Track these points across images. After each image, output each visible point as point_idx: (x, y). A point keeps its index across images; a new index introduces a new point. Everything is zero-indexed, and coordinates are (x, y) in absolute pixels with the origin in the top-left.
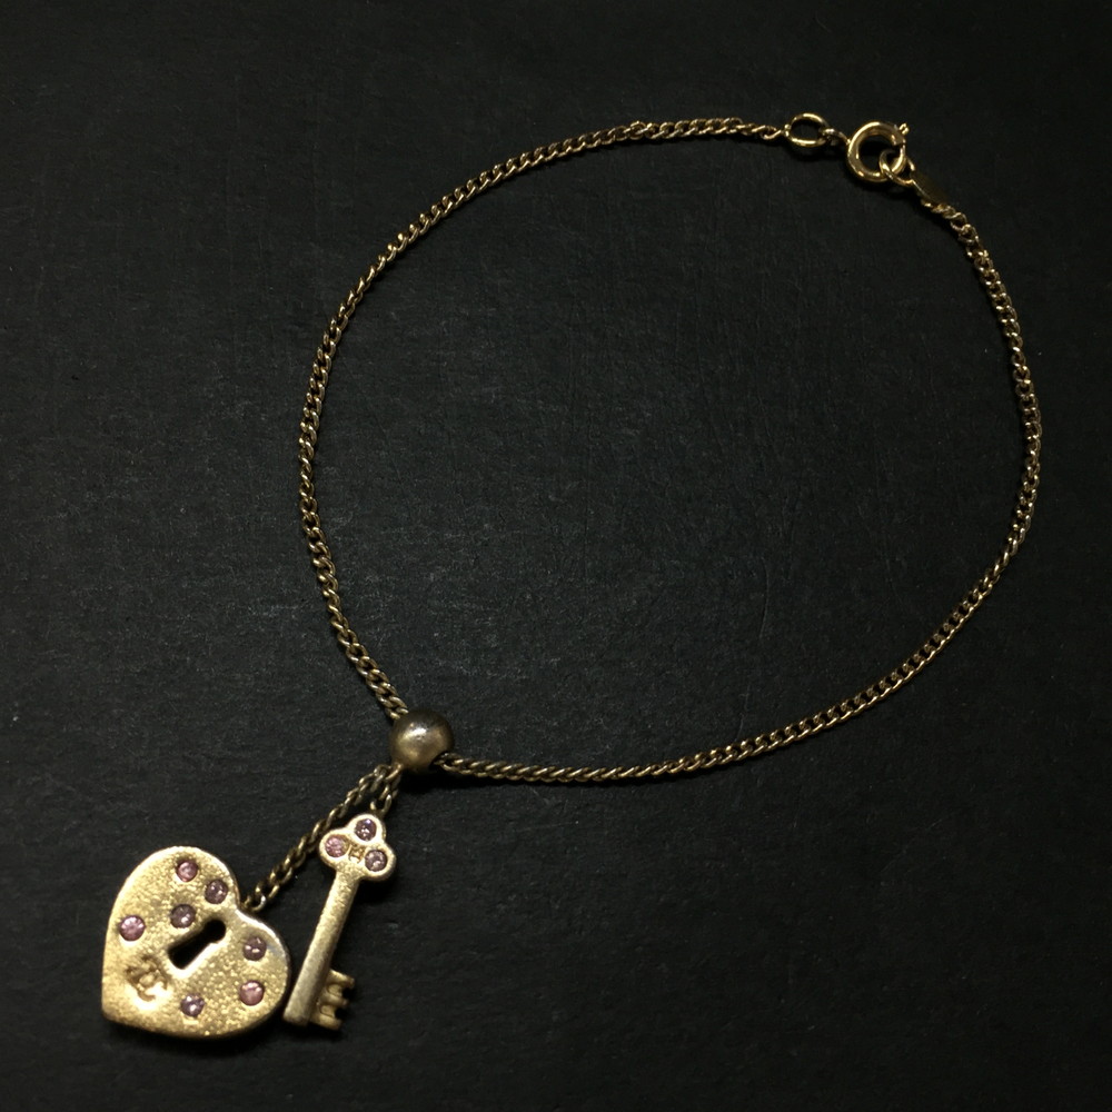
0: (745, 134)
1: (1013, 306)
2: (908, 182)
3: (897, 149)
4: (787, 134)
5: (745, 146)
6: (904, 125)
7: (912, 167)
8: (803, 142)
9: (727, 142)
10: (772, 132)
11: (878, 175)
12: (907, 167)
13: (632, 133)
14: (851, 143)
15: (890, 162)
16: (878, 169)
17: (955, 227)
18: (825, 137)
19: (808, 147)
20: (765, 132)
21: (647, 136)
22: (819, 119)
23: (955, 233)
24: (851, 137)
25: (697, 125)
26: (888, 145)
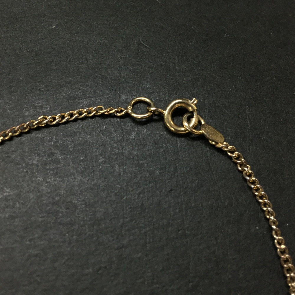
0: (106, 113)
1: (269, 200)
2: (201, 132)
3: (192, 113)
4: (130, 111)
5: (107, 120)
6: (194, 99)
7: (203, 122)
8: (139, 116)
9: (97, 118)
10: (122, 111)
11: (183, 129)
12: (199, 122)
13: (40, 123)
14: (166, 113)
15: (189, 120)
16: (182, 126)
17: (229, 154)
18: (151, 112)
19: (142, 118)
20: (117, 112)
21: (49, 123)
22: (147, 100)
23: (230, 158)
24: (166, 110)
25: (78, 113)
26: (186, 111)
